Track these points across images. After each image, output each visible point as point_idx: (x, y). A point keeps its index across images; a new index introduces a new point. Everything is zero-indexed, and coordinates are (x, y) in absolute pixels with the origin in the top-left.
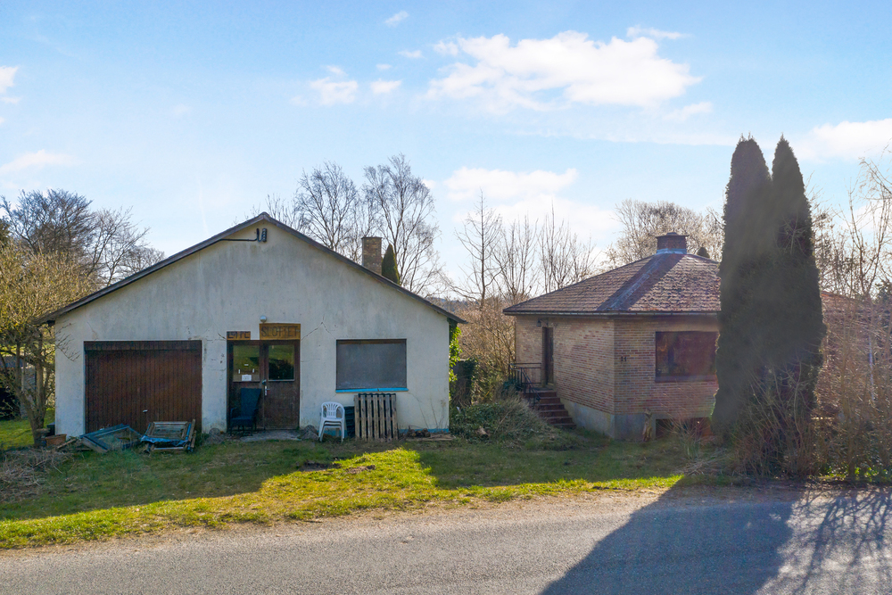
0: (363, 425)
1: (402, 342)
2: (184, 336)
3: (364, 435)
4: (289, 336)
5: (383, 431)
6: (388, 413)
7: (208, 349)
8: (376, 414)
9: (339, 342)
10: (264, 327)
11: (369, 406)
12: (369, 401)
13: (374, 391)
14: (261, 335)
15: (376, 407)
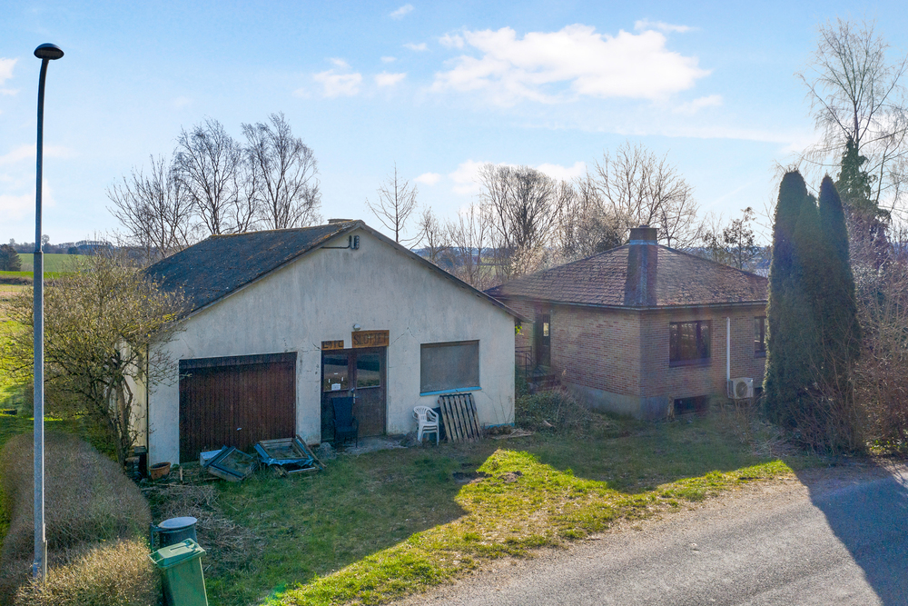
0: (452, 428)
1: (476, 343)
2: (281, 348)
3: (455, 437)
4: (379, 343)
5: (469, 431)
6: (471, 413)
7: (304, 360)
8: (460, 415)
9: (423, 346)
10: (357, 335)
11: (453, 407)
12: (452, 403)
13: (453, 391)
14: (354, 343)
15: (459, 408)
